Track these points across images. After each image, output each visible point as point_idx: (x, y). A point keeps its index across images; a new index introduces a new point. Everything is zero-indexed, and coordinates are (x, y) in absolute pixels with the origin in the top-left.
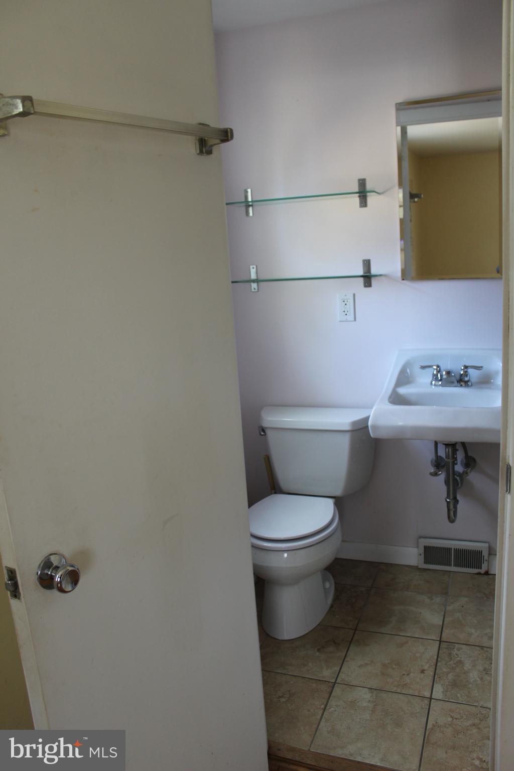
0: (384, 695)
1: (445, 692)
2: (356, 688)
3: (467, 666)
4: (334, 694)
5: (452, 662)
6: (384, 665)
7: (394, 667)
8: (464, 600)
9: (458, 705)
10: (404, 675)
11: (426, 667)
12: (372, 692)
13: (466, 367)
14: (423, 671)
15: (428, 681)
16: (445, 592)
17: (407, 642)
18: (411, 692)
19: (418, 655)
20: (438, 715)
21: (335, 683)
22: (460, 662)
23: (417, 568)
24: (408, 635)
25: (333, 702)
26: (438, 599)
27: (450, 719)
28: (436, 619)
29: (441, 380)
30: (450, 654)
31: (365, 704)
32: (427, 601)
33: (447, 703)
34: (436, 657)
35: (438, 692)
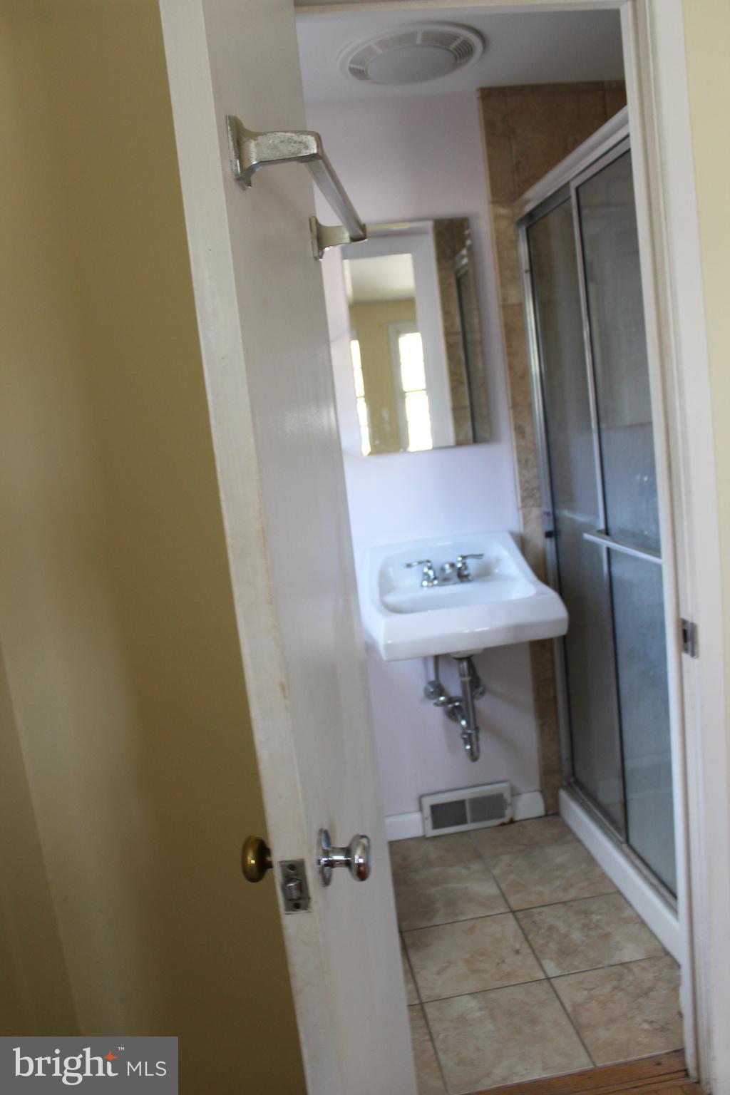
0: (492, 995)
1: (559, 965)
2: (455, 999)
3: (563, 929)
4: (430, 1017)
5: (542, 931)
6: (467, 961)
7: (481, 959)
8: (506, 859)
9: (584, 974)
10: (498, 964)
11: (517, 946)
12: (476, 998)
13: (464, 558)
14: (517, 952)
15: (531, 961)
16: (478, 857)
17: (474, 927)
18: (521, 980)
19: (498, 935)
20: (571, 993)
21: (421, 1004)
22: (551, 928)
23: (424, 838)
24: (470, 917)
25: (436, 1028)
26: (476, 866)
27: (585, 993)
28: (490, 889)
29: (435, 578)
30: (534, 922)
31: (478, 1014)
32: (464, 872)
33: (570, 976)
34: (520, 931)
35: (552, 968)
